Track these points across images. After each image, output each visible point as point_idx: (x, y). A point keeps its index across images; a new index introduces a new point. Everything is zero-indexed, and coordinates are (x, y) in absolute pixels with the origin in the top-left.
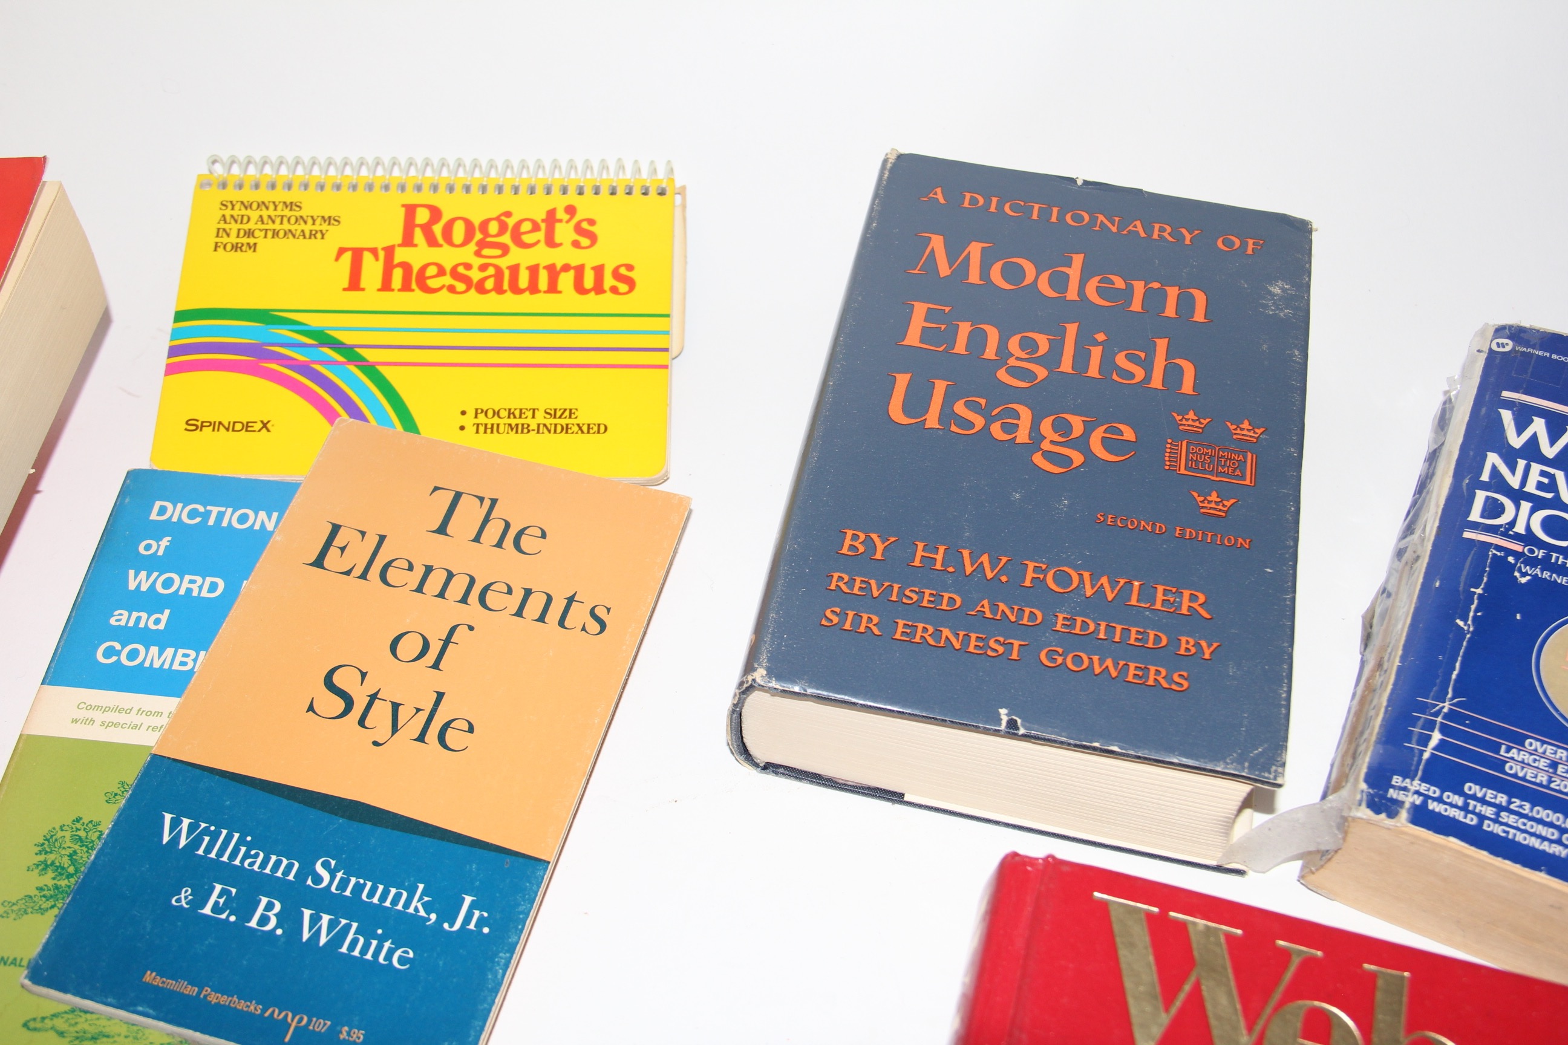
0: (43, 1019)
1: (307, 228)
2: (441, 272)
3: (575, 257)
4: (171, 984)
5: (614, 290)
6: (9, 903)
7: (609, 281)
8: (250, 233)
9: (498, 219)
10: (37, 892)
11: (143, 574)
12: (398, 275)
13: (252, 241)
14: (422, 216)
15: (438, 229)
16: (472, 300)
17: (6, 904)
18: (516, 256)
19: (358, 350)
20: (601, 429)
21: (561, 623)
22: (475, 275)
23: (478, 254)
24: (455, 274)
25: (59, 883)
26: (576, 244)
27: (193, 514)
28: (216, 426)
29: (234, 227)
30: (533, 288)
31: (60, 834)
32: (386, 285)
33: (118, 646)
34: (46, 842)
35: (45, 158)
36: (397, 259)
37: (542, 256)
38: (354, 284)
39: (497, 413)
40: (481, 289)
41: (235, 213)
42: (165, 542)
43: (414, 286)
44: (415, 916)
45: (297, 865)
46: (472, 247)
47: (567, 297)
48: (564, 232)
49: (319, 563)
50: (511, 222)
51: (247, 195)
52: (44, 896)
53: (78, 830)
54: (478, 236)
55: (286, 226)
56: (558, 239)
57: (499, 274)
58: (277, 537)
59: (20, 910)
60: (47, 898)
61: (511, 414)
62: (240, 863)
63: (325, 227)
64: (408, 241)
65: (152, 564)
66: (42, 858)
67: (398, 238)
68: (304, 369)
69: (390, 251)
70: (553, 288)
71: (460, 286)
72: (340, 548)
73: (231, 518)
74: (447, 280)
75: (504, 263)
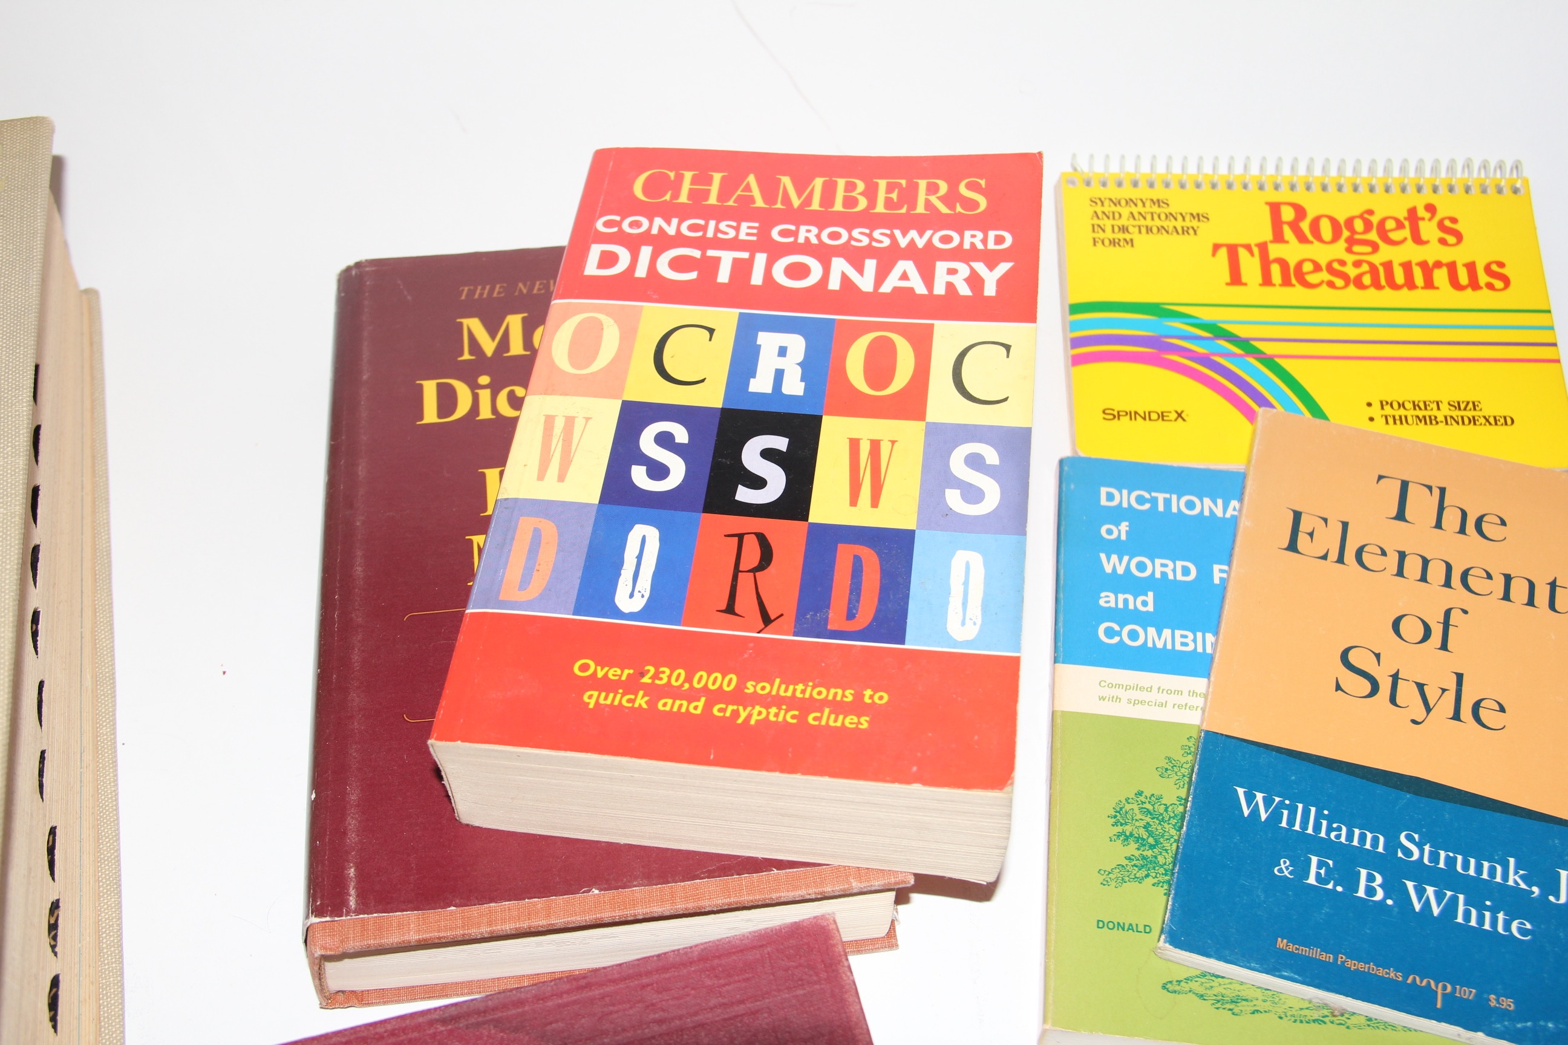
0: (1179, 982)
1: (1179, 224)
2: (1317, 268)
3: (1446, 255)
4: (1304, 951)
5: (1490, 286)
6: (1105, 871)
7: (1483, 278)
8: (1124, 229)
9: (1361, 216)
10: (1127, 862)
11: (1114, 558)
12: (1276, 270)
13: (1128, 236)
14: (1288, 214)
15: (1305, 226)
16: (1352, 295)
17: (1102, 872)
18: (1386, 253)
19: (1254, 343)
20: (1508, 421)
21: (1552, 606)
22: (1352, 272)
23: (1349, 250)
24: (1330, 269)
25: (1145, 853)
26: (1443, 242)
27: (1140, 500)
28: (1133, 415)
29: (1107, 223)
30: (1410, 284)
31: (1128, 807)
32: (1267, 281)
33: (1117, 628)
34: (1118, 814)
35: (1040, 154)
36: (1272, 256)
37: (1411, 252)
38: (1236, 278)
39: (1402, 405)
40: (1359, 283)
41: (1106, 209)
42: (1124, 526)
43: (1294, 281)
44: (1516, 889)
45: (1382, 839)
46: (1342, 244)
47: (1444, 293)
48: (1429, 229)
49: (1292, 547)
50: (1375, 220)
51: (1113, 192)
52: (1135, 865)
53: (1143, 803)
54: (1346, 233)
55: (1157, 222)
56: (1424, 236)
57: (1374, 270)
58: (1244, 523)
59: (1117, 878)
60: (1141, 868)
61: (1415, 406)
62: (1326, 835)
63: (1195, 223)
64: (1278, 237)
65: (1117, 547)
66: (1119, 829)
67: (1267, 235)
68: (1205, 360)
69: (1263, 247)
70: (1429, 284)
71: (1339, 282)
72: (1309, 534)
73: (1178, 504)
74: (1324, 276)
75: (1377, 259)
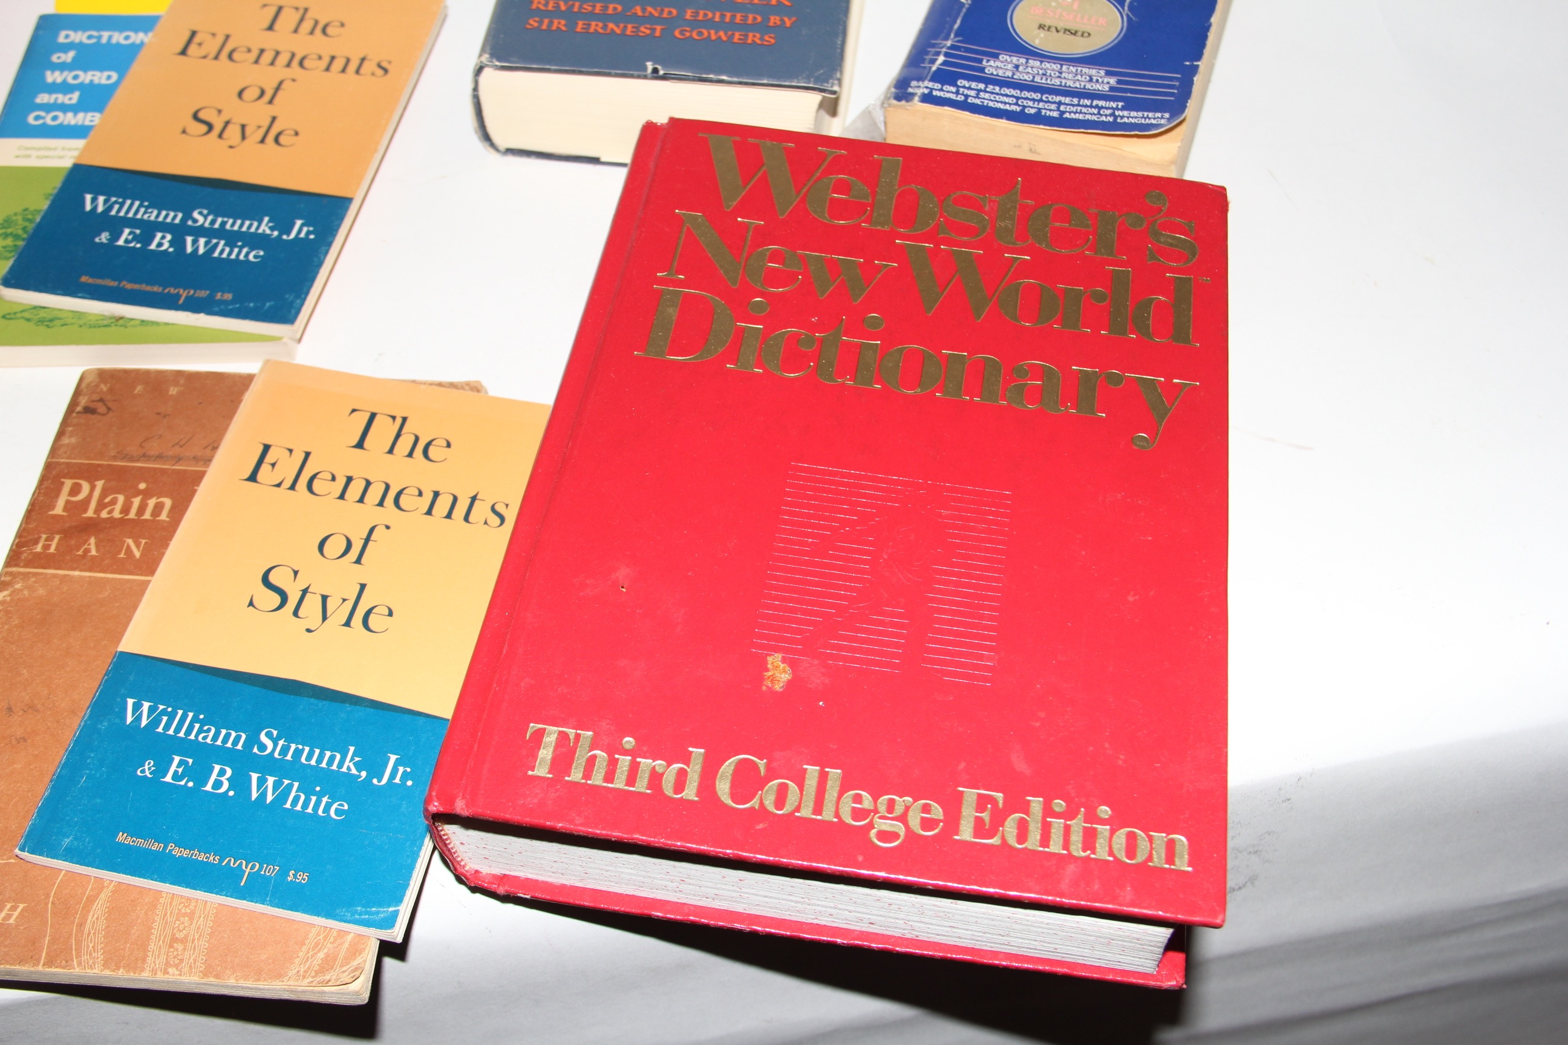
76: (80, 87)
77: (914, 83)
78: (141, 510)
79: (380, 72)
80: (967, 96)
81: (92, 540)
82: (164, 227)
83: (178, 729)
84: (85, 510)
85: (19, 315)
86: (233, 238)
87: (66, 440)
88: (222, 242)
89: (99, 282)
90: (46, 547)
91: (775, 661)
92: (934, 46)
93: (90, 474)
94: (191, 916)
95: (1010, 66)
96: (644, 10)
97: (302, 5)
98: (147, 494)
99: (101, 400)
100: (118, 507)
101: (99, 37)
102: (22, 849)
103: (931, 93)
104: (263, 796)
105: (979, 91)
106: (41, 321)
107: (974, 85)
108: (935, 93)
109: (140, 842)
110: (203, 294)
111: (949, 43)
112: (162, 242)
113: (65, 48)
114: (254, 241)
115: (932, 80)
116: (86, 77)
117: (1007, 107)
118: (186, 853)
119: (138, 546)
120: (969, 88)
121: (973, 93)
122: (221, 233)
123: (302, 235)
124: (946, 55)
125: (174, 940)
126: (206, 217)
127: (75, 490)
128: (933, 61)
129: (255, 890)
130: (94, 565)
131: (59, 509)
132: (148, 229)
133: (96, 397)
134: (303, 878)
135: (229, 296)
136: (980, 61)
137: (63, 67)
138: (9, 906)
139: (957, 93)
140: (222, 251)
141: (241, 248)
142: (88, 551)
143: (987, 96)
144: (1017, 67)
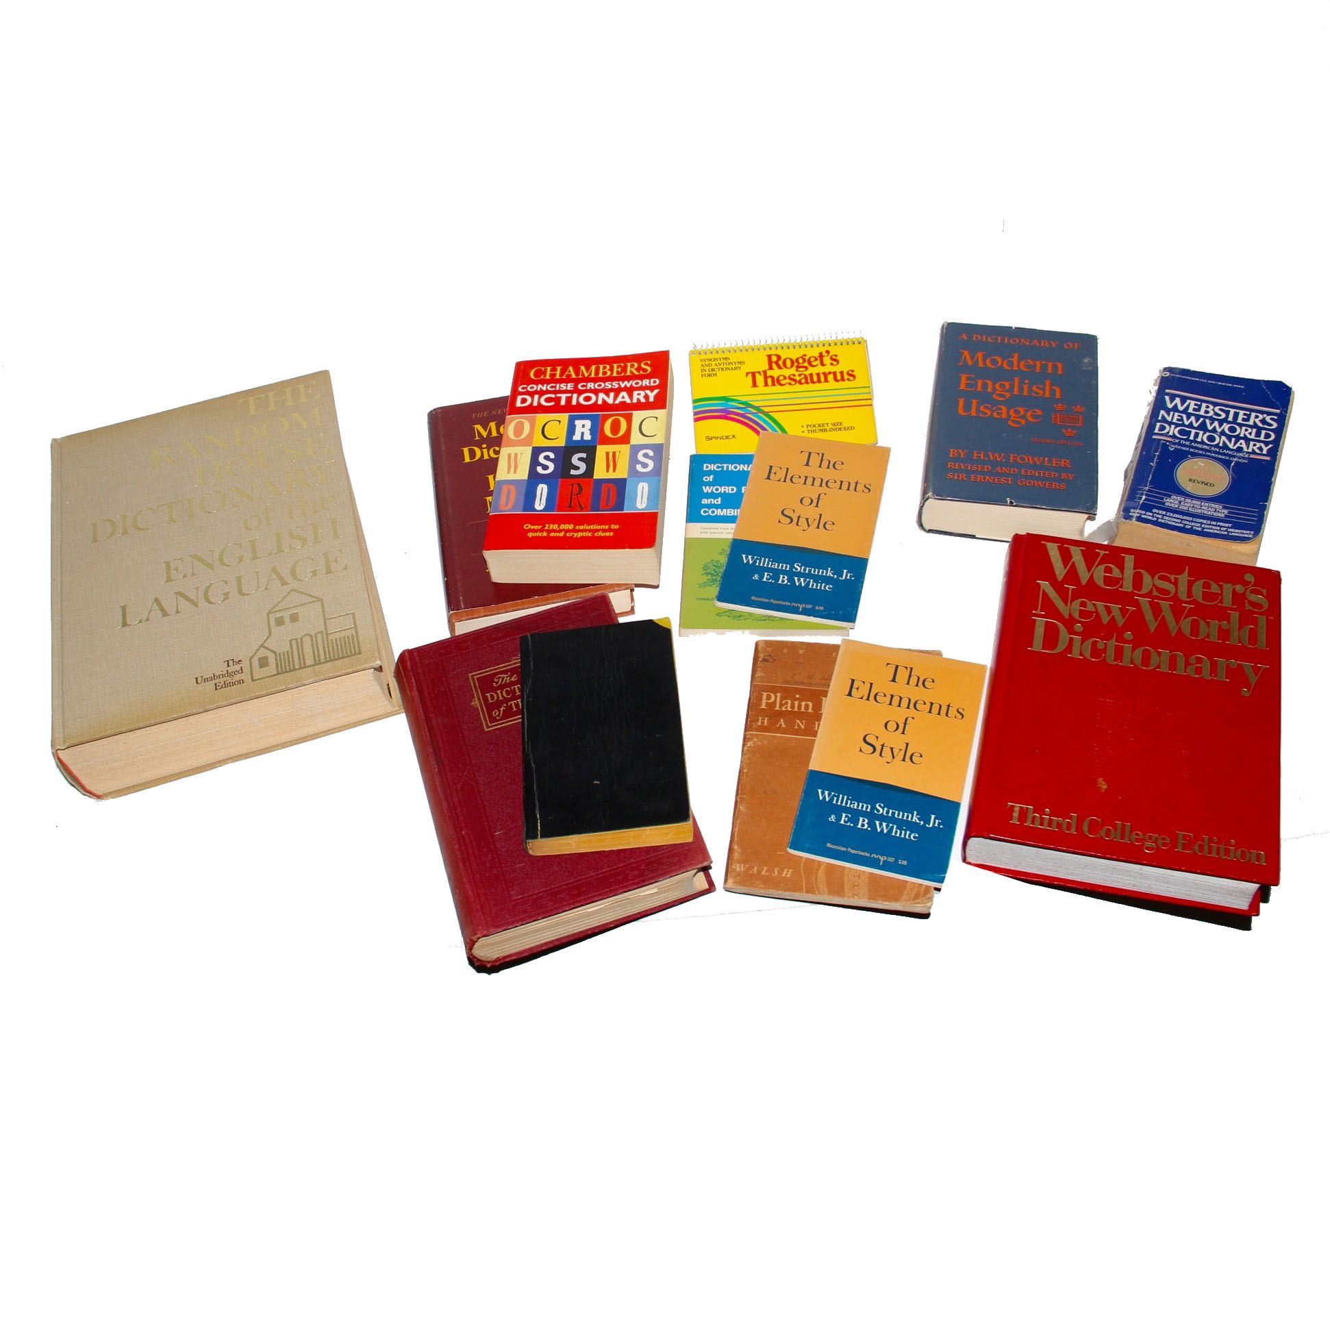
76: (720, 495)
77: (1132, 510)
78: (800, 707)
79: (866, 491)
80: (1158, 518)
81: (782, 720)
82: (784, 572)
83: (842, 802)
84: (775, 707)
85: (723, 614)
86: (817, 579)
87: (758, 675)
88: (812, 581)
89: (760, 599)
90: (763, 723)
91: (1101, 780)
92: (1140, 489)
93: (774, 690)
94: (859, 876)
95: (1177, 502)
96: (1002, 469)
97: (821, 453)
98: (800, 700)
99: (769, 655)
100: (789, 705)
101: (723, 467)
102: (790, 848)
103: (1140, 516)
104: (882, 830)
105: (1163, 515)
106: (734, 617)
107: (1160, 512)
108: (1143, 516)
109: (836, 847)
110: (809, 606)
111: (1147, 488)
112: (783, 580)
113: (709, 473)
114: (827, 580)
115: (1140, 509)
116: (722, 489)
117: (1177, 524)
118: (856, 852)
119: (802, 723)
120: (1158, 514)
121: (1160, 516)
122: (809, 576)
123: (848, 578)
124: (1146, 495)
125: (854, 886)
126: (801, 567)
127: (769, 697)
128: (1140, 498)
129: (887, 867)
130: (785, 731)
131: (763, 706)
132: (776, 573)
133: (767, 654)
134: (905, 863)
135: (822, 608)
136: (1163, 499)
137: (709, 484)
138: (786, 870)
139: (1153, 516)
140: (813, 585)
141: (821, 584)
142: (781, 725)
143: (1167, 518)
144: (1180, 502)
